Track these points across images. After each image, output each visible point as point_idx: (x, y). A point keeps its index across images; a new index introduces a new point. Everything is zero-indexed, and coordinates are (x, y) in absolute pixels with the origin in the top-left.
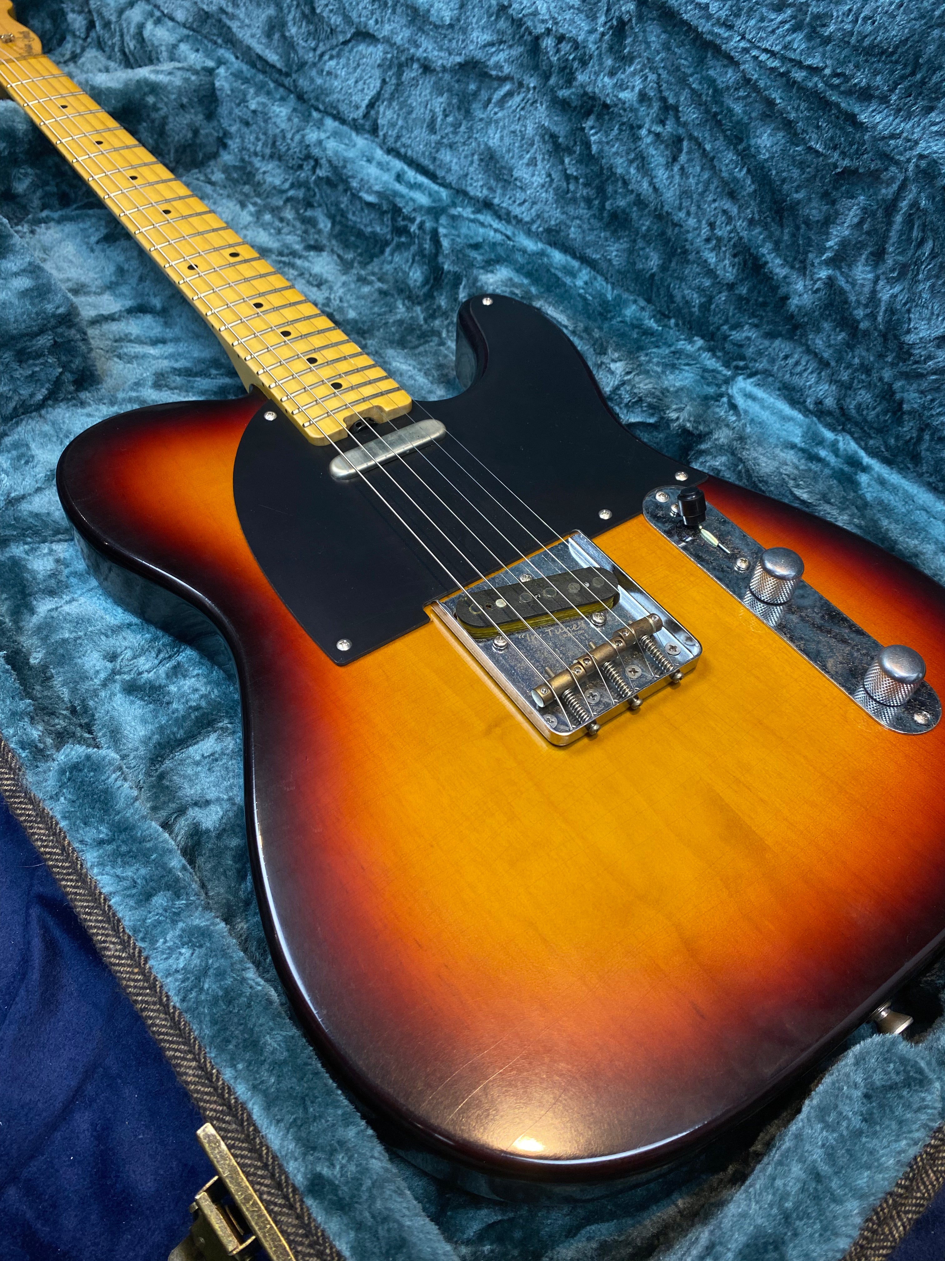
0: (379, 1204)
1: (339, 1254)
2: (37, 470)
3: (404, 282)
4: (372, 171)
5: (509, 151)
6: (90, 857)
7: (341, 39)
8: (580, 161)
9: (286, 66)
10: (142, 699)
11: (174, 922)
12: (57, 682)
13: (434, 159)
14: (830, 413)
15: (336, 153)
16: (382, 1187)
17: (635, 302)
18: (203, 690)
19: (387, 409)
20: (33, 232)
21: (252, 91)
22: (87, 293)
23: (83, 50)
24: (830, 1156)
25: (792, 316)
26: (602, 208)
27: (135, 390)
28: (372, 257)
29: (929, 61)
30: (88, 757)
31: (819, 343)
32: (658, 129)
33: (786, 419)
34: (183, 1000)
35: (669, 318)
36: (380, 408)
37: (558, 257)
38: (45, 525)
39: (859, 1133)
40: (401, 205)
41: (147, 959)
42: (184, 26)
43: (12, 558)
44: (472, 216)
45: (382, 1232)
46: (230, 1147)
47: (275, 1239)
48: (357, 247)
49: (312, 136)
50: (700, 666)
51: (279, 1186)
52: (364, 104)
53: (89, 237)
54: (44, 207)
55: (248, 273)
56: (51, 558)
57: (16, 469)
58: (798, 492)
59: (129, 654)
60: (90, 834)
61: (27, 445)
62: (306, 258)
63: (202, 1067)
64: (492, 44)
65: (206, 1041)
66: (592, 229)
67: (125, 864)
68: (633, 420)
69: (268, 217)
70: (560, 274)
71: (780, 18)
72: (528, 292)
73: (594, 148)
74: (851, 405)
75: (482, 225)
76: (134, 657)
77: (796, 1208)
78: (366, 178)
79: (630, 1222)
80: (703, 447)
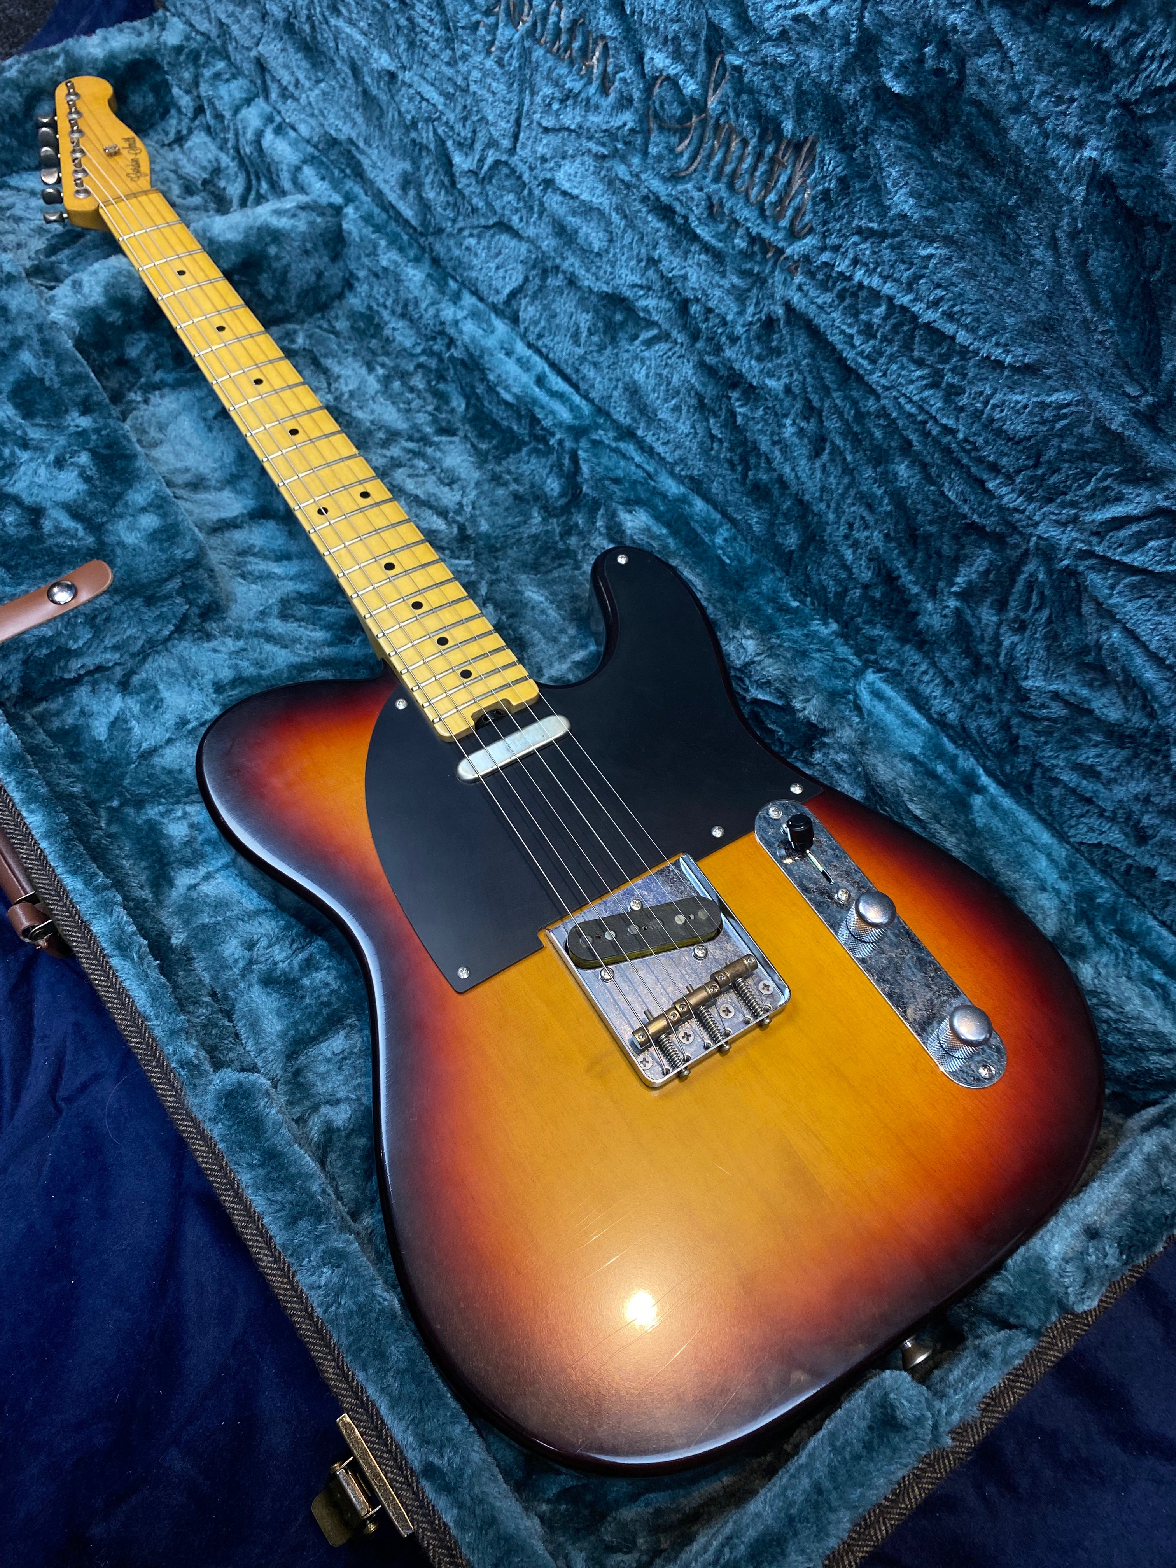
0: (477, 1490)
1: (445, 1524)
2: (166, 716)
3: (540, 488)
4: (511, 368)
5: (654, 390)
6: (245, 1178)
7: (483, 221)
8: (724, 426)
9: (422, 225)
10: (278, 992)
11: (317, 1244)
12: (199, 965)
13: (577, 371)
14: (952, 727)
15: (473, 339)
16: (480, 1475)
17: (773, 571)
18: (335, 985)
19: (514, 703)
20: (146, 401)
21: (383, 243)
22: (207, 488)
23: (190, 131)
24: (833, 1474)
25: (920, 632)
26: (745, 476)
27: (262, 621)
28: (507, 454)
29: (1049, 462)
30: (240, 1084)
31: (944, 662)
32: (804, 424)
33: (910, 724)
34: (325, 1312)
35: (806, 596)
36: (507, 702)
37: (699, 505)
38: (178, 782)
39: (857, 1458)
40: (540, 416)
41: (294, 1273)
42: (308, 142)
43: (148, 821)
44: (614, 445)
45: (478, 1511)
46: (362, 1434)
47: (396, 1508)
48: (493, 438)
49: (449, 312)
50: (789, 1007)
51: (400, 1468)
52: (507, 291)
53: (206, 410)
54: (157, 367)
55: (380, 523)
56: (185, 822)
57: (146, 715)
58: (912, 807)
59: (264, 942)
60: (244, 1158)
61: (156, 687)
62: (437, 445)
63: (341, 1368)
64: (641, 287)
65: (343, 1349)
66: (734, 491)
67: (275, 1189)
68: (760, 697)
69: (397, 384)
70: (699, 530)
71: (918, 373)
72: (666, 547)
73: (739, 419)
74: (972, 726)
75: (624, 456)
76: (270, 946)
77: (801, 1511)
78: (504, 376)
79: (682, 1492)
80: (826, 740)
